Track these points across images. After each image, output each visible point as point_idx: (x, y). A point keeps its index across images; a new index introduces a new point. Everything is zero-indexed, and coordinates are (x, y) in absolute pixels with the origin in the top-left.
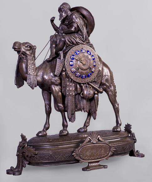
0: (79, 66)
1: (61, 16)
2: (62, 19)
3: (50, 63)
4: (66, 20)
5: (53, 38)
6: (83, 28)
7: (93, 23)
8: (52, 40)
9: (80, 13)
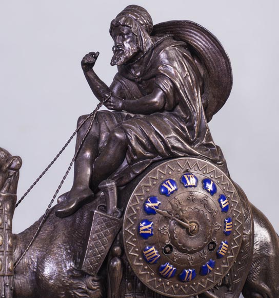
0: (172, 239)
1: (118, 50)
2: (119, 62)
3: (69, 219)
4: (136, 65)
5: (88, 125)
6: (192, 94)
7: (225, 79)
8: (83, 133)
9: (183, 43)
